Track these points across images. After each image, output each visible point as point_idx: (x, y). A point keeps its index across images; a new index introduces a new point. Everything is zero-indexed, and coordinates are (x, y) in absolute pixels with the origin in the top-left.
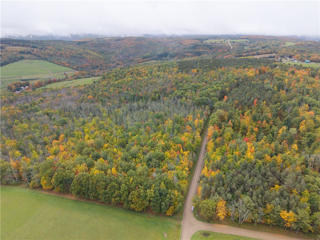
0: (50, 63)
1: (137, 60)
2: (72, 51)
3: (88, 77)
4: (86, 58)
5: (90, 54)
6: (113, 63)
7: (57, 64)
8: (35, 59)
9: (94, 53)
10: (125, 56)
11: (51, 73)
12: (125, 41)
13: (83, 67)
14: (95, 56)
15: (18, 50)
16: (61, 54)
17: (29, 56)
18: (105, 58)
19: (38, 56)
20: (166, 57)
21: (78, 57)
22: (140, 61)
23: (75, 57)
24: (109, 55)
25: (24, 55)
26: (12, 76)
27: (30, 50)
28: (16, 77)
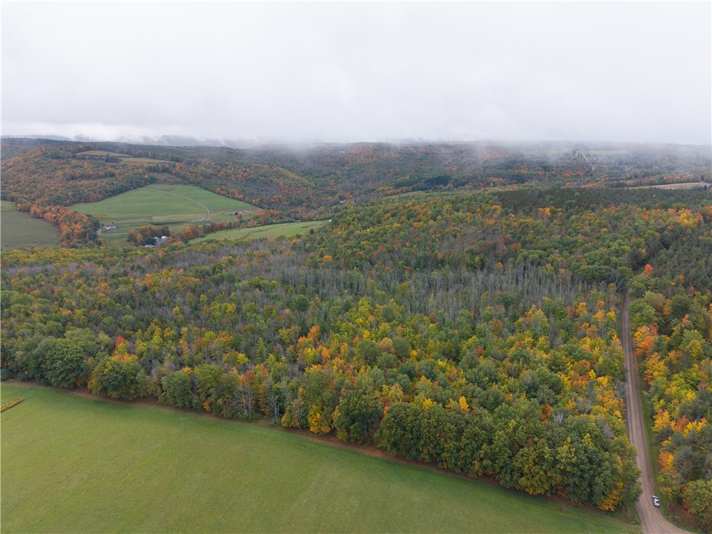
0: (207, 192)
1: (383, 190)
2: (248, 170)
3: (288, 222)
4: (277, 184)
5: (285, 177)
6: (333, 194)
7: (219, 194)
8: (178, 183)
9: (292, 175)
10: (355, 182)
11: (208, 211)
12: (354, 152)
13: (272, 202)
14: (293, 179)
15: (146, 165)
16: (226, 173)
17: (165, 176)
18: (314, 185)
19: (184, 178)
20: (444, 184)
21: (260, 181)
22: (389, 192)
23: (254, 181)
24: (323, 179)
25: (155, 175)
26: (134, 215)
27: (167, 166)
28: (141, 218)
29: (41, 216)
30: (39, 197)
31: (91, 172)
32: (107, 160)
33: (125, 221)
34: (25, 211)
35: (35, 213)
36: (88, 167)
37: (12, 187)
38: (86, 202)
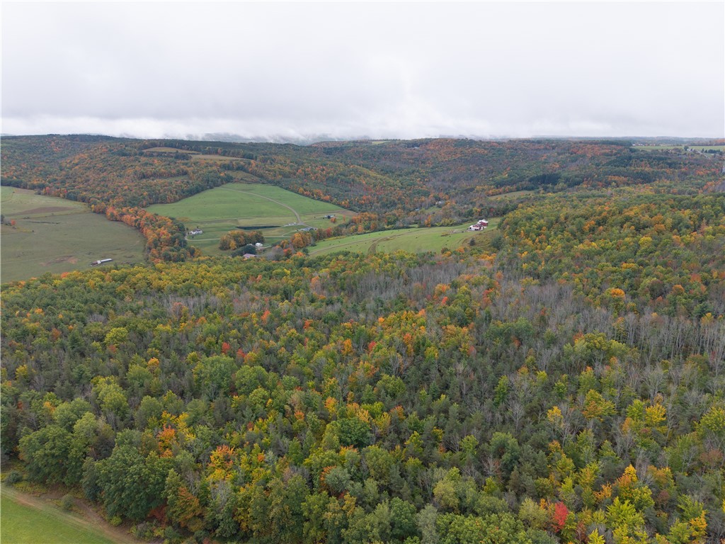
1: (483, 189)
2: (325, 168)
4: (360, 184)
5: (367, 176)
6: (427, 194)
7: (303, 194)
8: (256, 182)
9: (373, 174)
10: (445, 180)
11: (296, 214)
12: (431, 147)
13: (362, 204)
14: (375, 177)
15: (219, 163)
16: (305, 172)
17: (240, 175)
18: (401, 185)
19: (261, 176)
20: (554, 184)
21: (341, 180)
22: (490, 192)
23: (334, 180)
24: (407, 178)
25: (230, 173)
26: (218, 218)
27: (242, 163)
28: (226, 221)
29: (118, 218)
30: (113, 197)
31: (162, 170)
32: (177, 157)
33: (210, 225)
34: (99, 213)
35: (112, 215)
36: (158, 165)
37: (81, 186)
38: (162, 203)
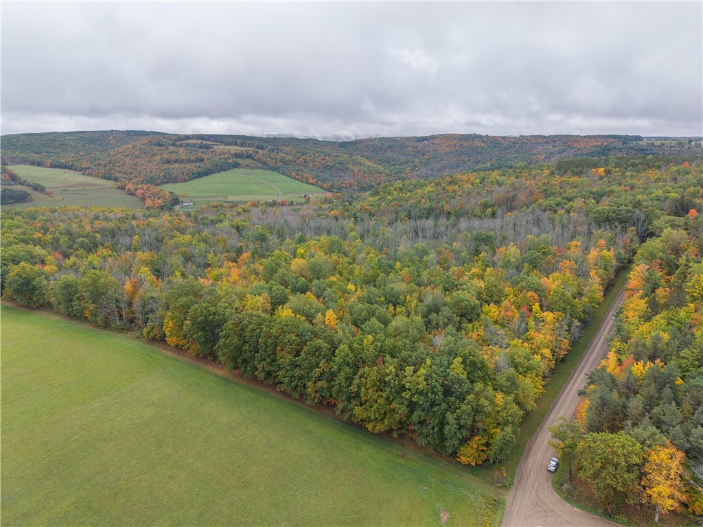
0: (283, 176)
2: (327, 158)
4: (352, 171)
5: (361, 164)
7: (294, 178)
8: (259, 168)
9: (368, 163)
10: (432, 169)
11: (280, 193)
12: (437, 142)
13: (343, 187)
14: (369, 166)
15: (232, 152)
16: (305, 160)
17: (249, 161)
18: (389, 173)
19: (264, 163)
21: (336, 168)
23: (330, 168)
24: (399, 167)
25: (240, 161)
26: (214, 194)
27: (251, 152)
28: (217, 197)
29: (133, 193)
30: (136, 177)
31: (184, 157)
32: (201, 147)
33: (203, 200)
34: (122, 189)
35: (129, 190)
36: (182, 153)
37: (118, 169)
38: (174, 182)
